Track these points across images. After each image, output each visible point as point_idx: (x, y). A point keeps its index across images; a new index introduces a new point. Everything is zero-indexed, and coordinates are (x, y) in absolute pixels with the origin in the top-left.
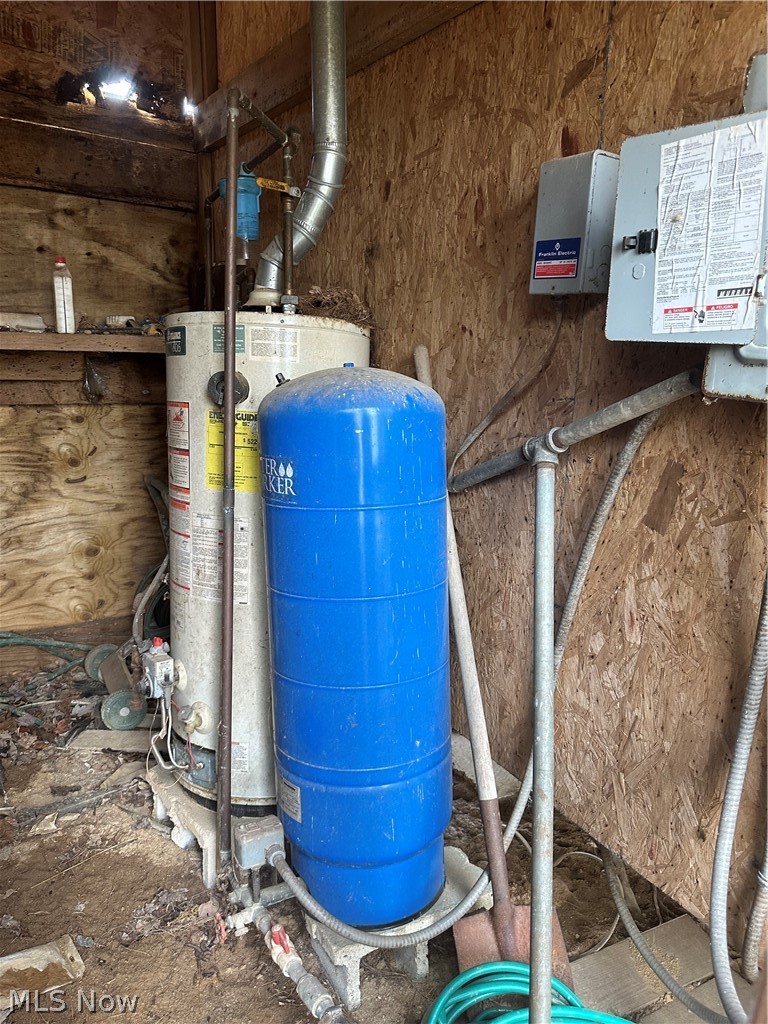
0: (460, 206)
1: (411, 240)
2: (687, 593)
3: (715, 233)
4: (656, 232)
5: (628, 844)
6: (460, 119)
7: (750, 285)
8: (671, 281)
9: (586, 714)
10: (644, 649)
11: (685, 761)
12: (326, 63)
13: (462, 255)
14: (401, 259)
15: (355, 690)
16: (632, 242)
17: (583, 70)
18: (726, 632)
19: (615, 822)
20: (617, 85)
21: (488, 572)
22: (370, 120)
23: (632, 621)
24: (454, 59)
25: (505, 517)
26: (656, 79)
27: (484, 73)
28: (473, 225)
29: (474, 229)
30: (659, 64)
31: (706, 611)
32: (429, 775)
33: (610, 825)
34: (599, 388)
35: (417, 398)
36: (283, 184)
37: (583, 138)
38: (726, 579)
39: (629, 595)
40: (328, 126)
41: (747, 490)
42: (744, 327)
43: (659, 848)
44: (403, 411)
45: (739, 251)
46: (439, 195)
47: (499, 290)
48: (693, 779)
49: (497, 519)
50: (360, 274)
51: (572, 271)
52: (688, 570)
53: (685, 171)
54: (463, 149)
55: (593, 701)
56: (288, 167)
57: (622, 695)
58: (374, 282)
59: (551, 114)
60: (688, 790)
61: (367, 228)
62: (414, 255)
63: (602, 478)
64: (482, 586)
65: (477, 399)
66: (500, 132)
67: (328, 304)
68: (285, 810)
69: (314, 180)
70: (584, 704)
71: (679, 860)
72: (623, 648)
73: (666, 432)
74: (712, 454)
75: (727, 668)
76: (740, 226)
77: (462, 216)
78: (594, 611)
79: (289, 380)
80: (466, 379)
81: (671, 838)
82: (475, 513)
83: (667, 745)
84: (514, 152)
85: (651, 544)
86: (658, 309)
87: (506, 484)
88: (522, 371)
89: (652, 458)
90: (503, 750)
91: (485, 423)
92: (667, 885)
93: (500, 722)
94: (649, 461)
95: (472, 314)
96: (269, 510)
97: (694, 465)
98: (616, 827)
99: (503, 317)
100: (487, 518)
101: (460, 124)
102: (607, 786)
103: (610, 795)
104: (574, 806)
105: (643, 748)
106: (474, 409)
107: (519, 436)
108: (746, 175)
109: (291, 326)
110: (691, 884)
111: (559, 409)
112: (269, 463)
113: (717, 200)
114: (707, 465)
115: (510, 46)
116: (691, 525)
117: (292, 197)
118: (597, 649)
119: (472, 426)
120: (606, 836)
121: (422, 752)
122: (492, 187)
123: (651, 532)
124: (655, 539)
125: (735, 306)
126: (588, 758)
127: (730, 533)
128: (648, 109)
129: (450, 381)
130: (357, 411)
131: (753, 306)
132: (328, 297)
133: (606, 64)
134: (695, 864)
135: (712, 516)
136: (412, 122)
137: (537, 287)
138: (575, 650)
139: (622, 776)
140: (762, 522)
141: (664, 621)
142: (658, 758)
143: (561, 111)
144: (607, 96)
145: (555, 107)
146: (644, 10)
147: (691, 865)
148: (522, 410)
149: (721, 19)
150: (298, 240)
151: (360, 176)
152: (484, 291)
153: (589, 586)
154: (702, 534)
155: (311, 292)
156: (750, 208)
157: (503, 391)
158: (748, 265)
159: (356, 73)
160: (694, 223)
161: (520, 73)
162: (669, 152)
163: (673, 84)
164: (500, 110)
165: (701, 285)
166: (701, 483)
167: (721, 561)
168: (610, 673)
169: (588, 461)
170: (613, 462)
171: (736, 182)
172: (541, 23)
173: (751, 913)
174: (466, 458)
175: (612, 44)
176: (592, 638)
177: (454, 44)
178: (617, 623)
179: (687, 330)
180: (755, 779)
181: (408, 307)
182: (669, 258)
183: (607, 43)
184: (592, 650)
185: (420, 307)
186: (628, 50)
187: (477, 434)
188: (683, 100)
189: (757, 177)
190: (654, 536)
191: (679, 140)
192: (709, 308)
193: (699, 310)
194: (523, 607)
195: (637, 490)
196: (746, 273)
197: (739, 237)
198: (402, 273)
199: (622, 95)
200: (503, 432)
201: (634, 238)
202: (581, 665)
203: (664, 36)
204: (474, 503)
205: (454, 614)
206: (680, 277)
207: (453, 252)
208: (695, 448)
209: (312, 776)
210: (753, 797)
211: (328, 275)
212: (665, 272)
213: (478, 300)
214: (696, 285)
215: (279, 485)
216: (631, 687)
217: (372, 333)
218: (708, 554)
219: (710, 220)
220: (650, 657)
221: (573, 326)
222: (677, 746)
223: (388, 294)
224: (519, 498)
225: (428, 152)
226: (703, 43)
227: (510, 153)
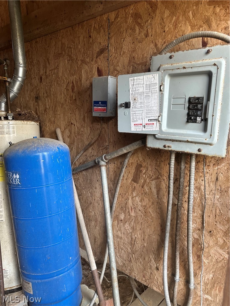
0: (66, 87)
1: (51, 95)
2: (146, 200)
3: (146, 104)
4: (130, 102)
5: (137, 275)
6: (64, 61)
7: (157, 118)
8: (135, 116)
9: (121, 238)
10: (136, 217)
11: (151, 248)
12: (17, 39)
13: (69, 101)
14: (48, 101)
15: (48, 247)
16: (123, 105)
17: (102, 51)
18: (158, 210)
19: (133, 269)
20: (112, 57)
21: (87, 197)
22: (33, 57)
23: (132, 209)
24: (60, 42)
25: (91, 180)
26: (123, 56)
27: (71, 48)
28: (71, 93)
29: (72, 94)
30: (124, 53)
31: (152, 205)
32: (75, 267)
33: (131, 270)
34: (115, 143)
35: (61, 148)
36: (5, 78)
37: (104, 71)
38: (156, 196)
39: (130, 201)
40: (19, 59)
41: (159, 171)
42: (156, 130)
43: (146, 274)
44: (57, 153)
45: (153, 109)
46: (59, 83)
47: (82, 113)
48: (154, 253)
49: (88, 181)
50: (34, 105)
51: (105, 110)
52: (146, 193)
53: (137, 86)
54: (66, 70)
55: (123, 234)
56: (6, 71)
57: (131, 231)
58: (39, 107)
59: (93, 63)
60: (152, 256)
61: (35, 90)
62: (52, 100)
63: (119, 168)
64: (85, 202)
65: (78, 145)
66: (78, 66)
67: (24, 115)
68: (26, 291)
69: (15, 76)
70: (120, 235)
71: (152, 277)
72: (130, 217)
73: (136, 155)
74: (149, 161)
75: (159, 221)
76: (153, 102)
77: (67, 90)
78: (121, 207)
79: (14, 144)
80: (74, 139)
81: (149, 271)
82: (81, 180)
83: (145, 244)
84: (82, 72)
85: (135, 187)
86: (132, 124)
87: (90, 170)
88: (92, 137)
89: (132, 162)
90: (96, 252)
91: (82, 152)
92: (149, 285)
93: (95, 243)
94: (132, 163)
95: (74, 119)
96: (10, 190)
97: (144, 164)
98: (133, 270)
99: (84, 121)
100: (85, 181)
101: (64, 62)
102: (129, 259)
103: (130, 261)
104: (120, 266)
105: (138, 246)
106: (78, 148)
107: (93, 156)
108: (153, 88)
109: (12, 124)
110: (156, 283)
111: (104, 148)
112: (9, 174)
113: (146, 95)
114: (148, 164)
115: (78, 41)
116: (145, 181)
117: (8, 82)
118: (123, 218)
119: (78, 153)
120: (130, 273)
121: (72, 260)
122: (77, 82)
123: (134, 183)
124: (136, 185)
125: (153, 124)
126: (123, 251)
127: (156, 183)
128: (122, 65)
129: (69, 139)
130: (41, 154)
131: (158, 124)
132: (23, 113)
133: (108, 50)
134: (157, 277)
135: (151, 178)
136: (48, 59)
137: (95, 114)
138: (116, 219)
139: (133, 255)
140: (164, 180)
141: (141, 208)
142: (143, 248)
143: (96, 62)
144: (110, 60)
145: (94, 61)
146: (118, 37)
147: (156, 278)
148: (93, 148)
149: (140, 43)
150: (11, 95)
151: (31, 74)
152: (77, 113)
153: (118, 200)
154: (148, 183)
155: (17, 110)
156: (155, 98)
157: (87, 143)
158: (156, 113)
159: (27, 42)
160: (140, 101)
161: (82, 50)
162: (131, 80)
163: (128, 59)
164: (77, 59)
165: (144, 118)
166: (146, 169)
167: (154, 191)
168: (127, 225)
169: (114, 163)
170: (122, 164)
171: (151, 90)
172: (88, 36)
173: (174, 289)
174: (77, 163)
175: (110, 45)
176: (120, 215)
177: (60, 38)
178: (127, 210)
179: (141, 130)
180: (170, 251)
181: (52, 116)
182: (134, 110)
183: (108, 45)
184: (121, 218)
185: (56, 116)
186: (114, 47)
187: (80, 156)
188: (132, 63)
189: (156, 89)
190: (135, 184)
191: (134, 77)
192: (146, 124)
193: (144, 125)
194: (99, 207)
195: (129, 172)
196: (155, 115)
197: (153, 105)
198: (49, 105)
199: (114, 60)
200: (88, 155)
201: (124, 104)
202: (118, 223)
203: (124, 45)
204: (81, 177)
205: (78, 213)
206: (138, 115)
207: (66, 100)
208: (144, 160)
209: (36, 278)
210: (170, 256)
211: (22, 104)
212: (133, 114)
213: (75, 115)
214: (142, 118)
215: (14, 181)
216: (133, 228)
217: (40, 123)
218: (151, 189)
219: (145, 100)
220: (138, 219)
221: (106, 125)
222: (148, 244)
223: (44, 111)
224: (95, 174)
225: (54, 69)
226: (136, 48)
227: (81, 73)
